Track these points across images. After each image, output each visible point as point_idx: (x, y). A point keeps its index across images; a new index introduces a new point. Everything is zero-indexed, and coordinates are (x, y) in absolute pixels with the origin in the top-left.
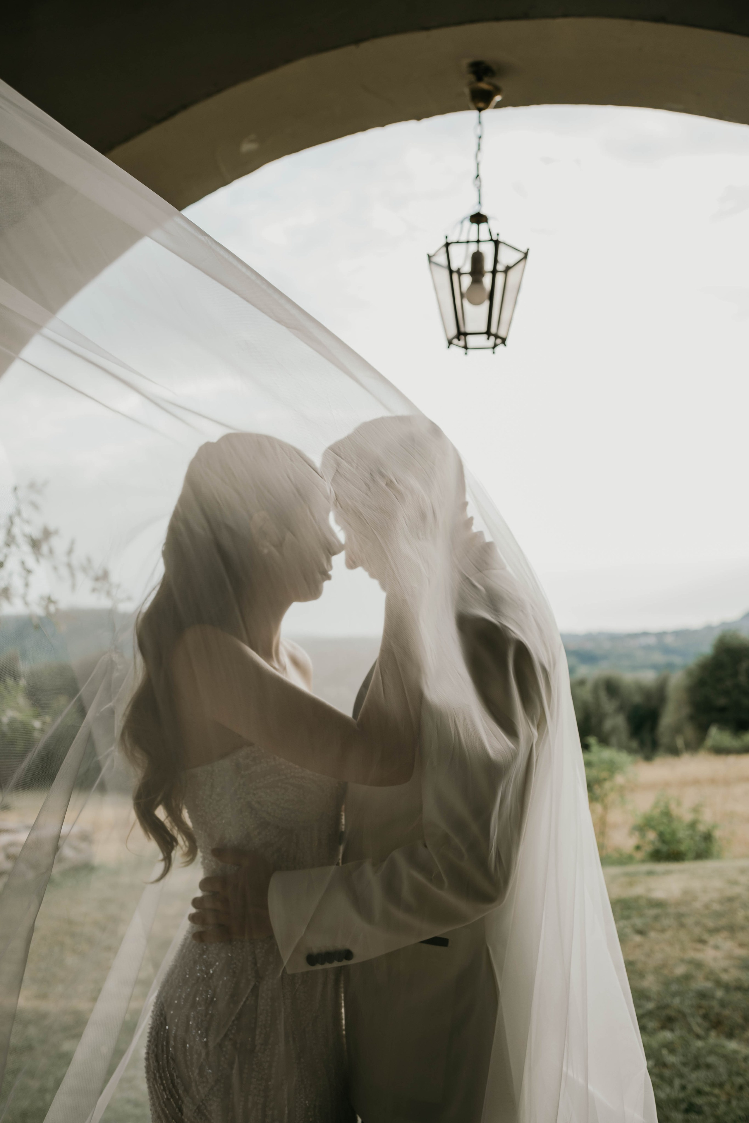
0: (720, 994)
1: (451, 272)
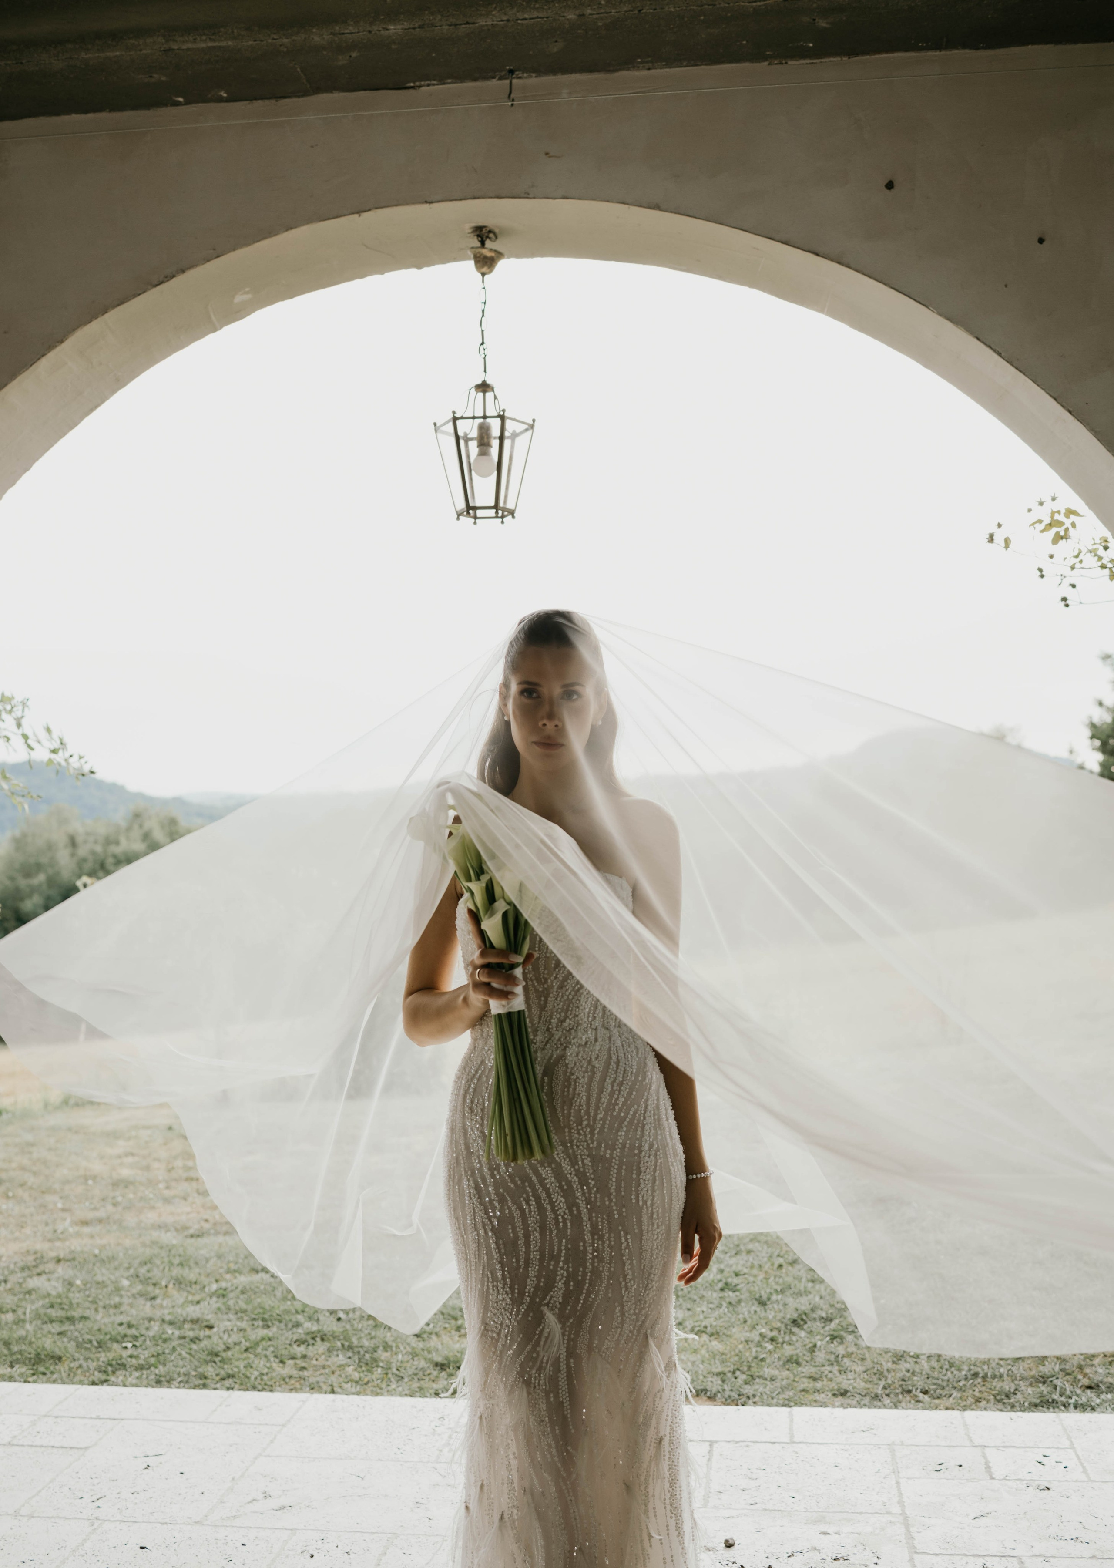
1: (457, 438)
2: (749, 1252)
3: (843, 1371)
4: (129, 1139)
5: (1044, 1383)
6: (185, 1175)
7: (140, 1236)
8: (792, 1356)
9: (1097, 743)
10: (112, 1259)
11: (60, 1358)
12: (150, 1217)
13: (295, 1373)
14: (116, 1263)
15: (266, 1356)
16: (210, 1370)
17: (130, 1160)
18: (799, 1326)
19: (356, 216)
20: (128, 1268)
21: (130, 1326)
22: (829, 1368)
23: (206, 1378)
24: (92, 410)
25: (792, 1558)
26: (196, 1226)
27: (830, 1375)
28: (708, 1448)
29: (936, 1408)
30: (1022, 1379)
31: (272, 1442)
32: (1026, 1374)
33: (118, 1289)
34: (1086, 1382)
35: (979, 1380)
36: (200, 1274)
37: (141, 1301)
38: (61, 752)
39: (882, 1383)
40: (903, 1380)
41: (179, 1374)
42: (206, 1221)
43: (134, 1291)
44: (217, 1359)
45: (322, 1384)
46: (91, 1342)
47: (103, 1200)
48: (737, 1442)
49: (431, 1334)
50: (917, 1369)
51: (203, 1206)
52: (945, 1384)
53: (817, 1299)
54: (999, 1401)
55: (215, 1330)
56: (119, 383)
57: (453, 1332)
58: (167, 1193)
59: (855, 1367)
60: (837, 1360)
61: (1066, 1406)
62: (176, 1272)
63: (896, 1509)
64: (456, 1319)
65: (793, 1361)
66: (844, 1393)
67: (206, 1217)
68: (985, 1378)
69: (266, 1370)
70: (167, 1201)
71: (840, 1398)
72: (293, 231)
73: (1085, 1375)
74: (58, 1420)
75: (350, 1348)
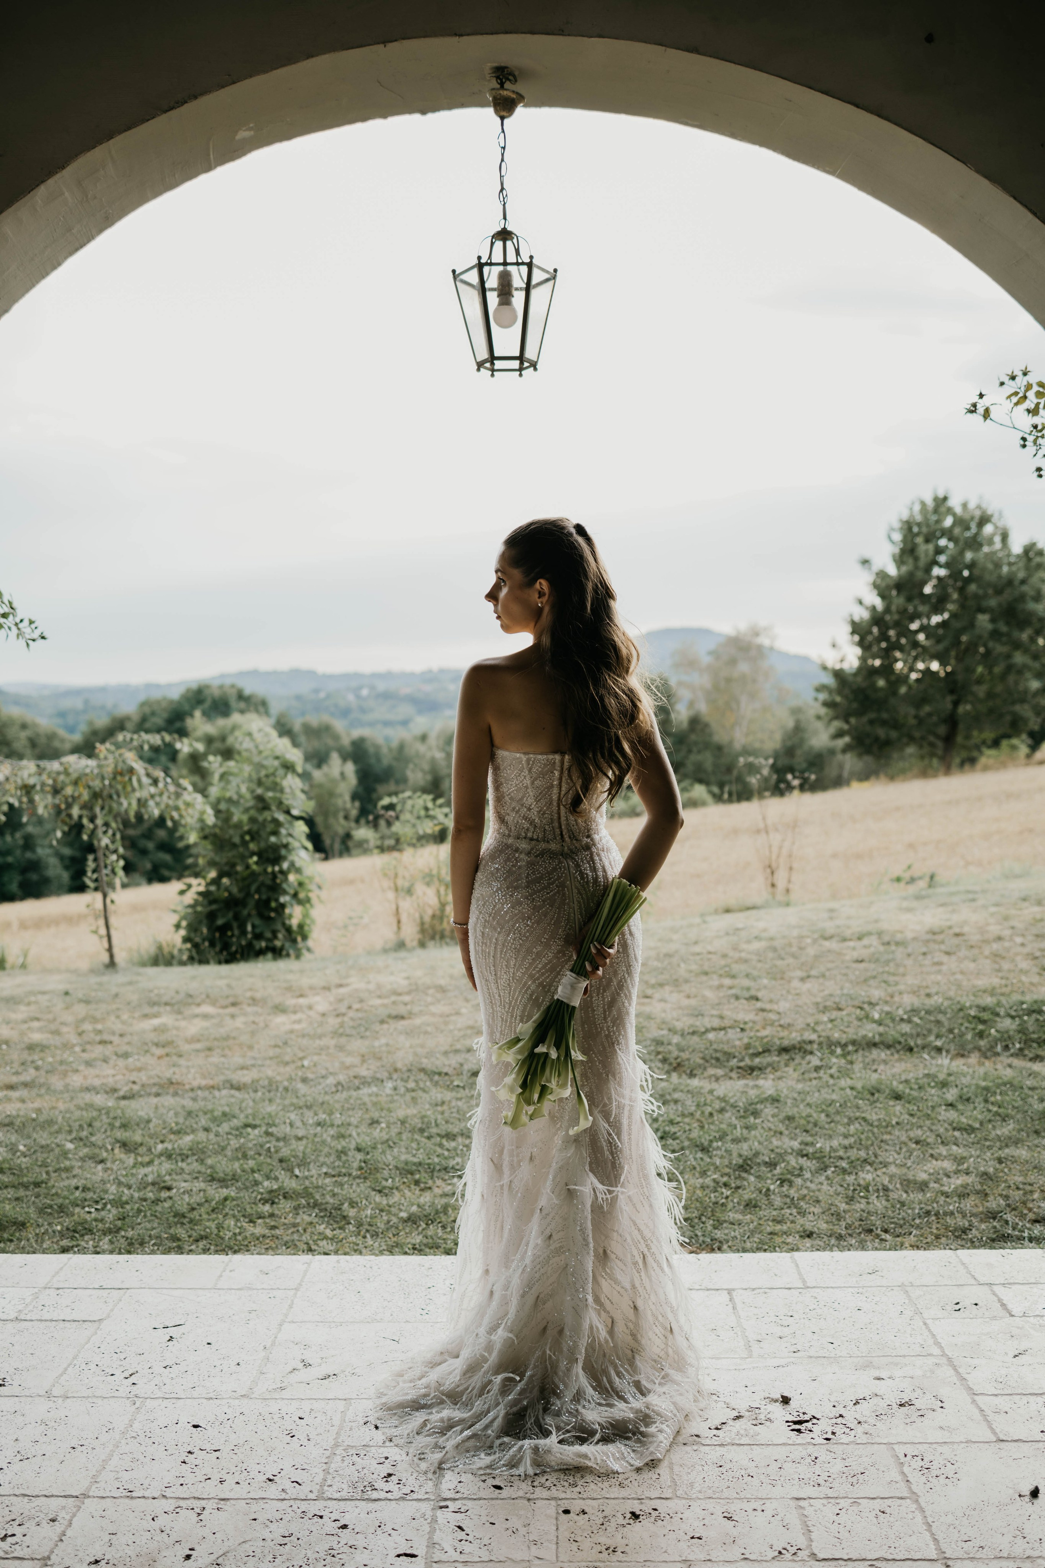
0: (676, 1039)
2: (676, 1102)
3: (802, 1213)
4: (29, 1004)
5: (994, 1218)
6: (98, 1038)
7: (72, 1098)
8: (750, 1200)
9: (857, 638)
10: (51, 1122)
11: (23, 1224)
12: (76, 1080)
13: (267, 1232)
14: (56, 1127)
15: (234, 1216)
16: (181, 1232)
17: (36, 1024)
18: (746, 1171)
19: (382, 46)
20: (70, 1132)
21: (85, 1189)
22: (788, 1211)
23: (179, 1240)
24: (77, 250)
25: (858, 1406)
26: (125, 1089)
27: (791, 1218)
28: (728, 1297)
29: (902, 1246)
30: (972, 1215)
31: (291, 1307)
32: (975, 1210)
33: (65, 1154)
34: (1031, 1216)
35: (933, 1218)
36: (143, 1135)
37: (90, 1164)
38: (11, 617)
39: (843, 1224)
40: (861, 1220)
41: (150, 1236)
42: (134, 1082)
43: (81, 1154)
44: (185, 1221)
45: (298, 1243)
46: (51, 1207)
47: (23, 1064)
48: (754, 1289)
49: (392, 1189)
50: (871, 1208)
51: (127, 1068)
52: (902, 1222)
53: (756, 1144)
54: (957, 1237)
55: (174, 1191)
56: (108, 221)
57: (413, 1186)
58: (85, 1056)
59: (812, 1209)
60: (792, 1203)
61: (1020, 1239)
62: (120, 1134)
63: (936, 1351)
64: (412, 1174)
65: (750, 1206)
66: (810, 1235)
67: (132, 1079)
68: (937, 1214)
69: (237, 1231)
70: (89, 1064)
71: (807, 1240)
72: (314, 60)
73: (1030, 1210)
74: (60, 1291)
75: (316, 1205)
